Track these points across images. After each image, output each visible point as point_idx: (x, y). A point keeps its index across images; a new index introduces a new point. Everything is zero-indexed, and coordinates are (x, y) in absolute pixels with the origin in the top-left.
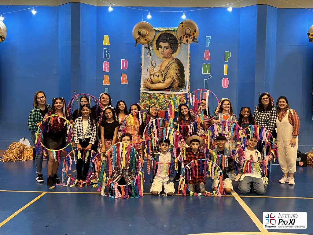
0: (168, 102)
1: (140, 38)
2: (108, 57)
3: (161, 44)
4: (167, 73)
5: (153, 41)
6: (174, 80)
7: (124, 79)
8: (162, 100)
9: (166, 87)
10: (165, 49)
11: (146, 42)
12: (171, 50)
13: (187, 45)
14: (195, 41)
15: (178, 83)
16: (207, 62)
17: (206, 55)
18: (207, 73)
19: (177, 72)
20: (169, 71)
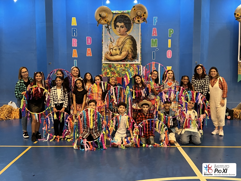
0: (124, 70)
1: (101, 19)
2: (76, 35)
3: (118, 24)
4: (123, 47)
5: (111, 21)
6: (129, 52)
7: (89, 52)
8: (120, 69)
9: (122, 58)
10: (121, 28)
11: (106, 22)
12: (126, 29)
13: (138, 24)
14: (145, 21)
15: (132, 55)
16: (154, 38)
17: (154, 32)
18: (155, 47)
19: (131, 46)
20: (125, 46)
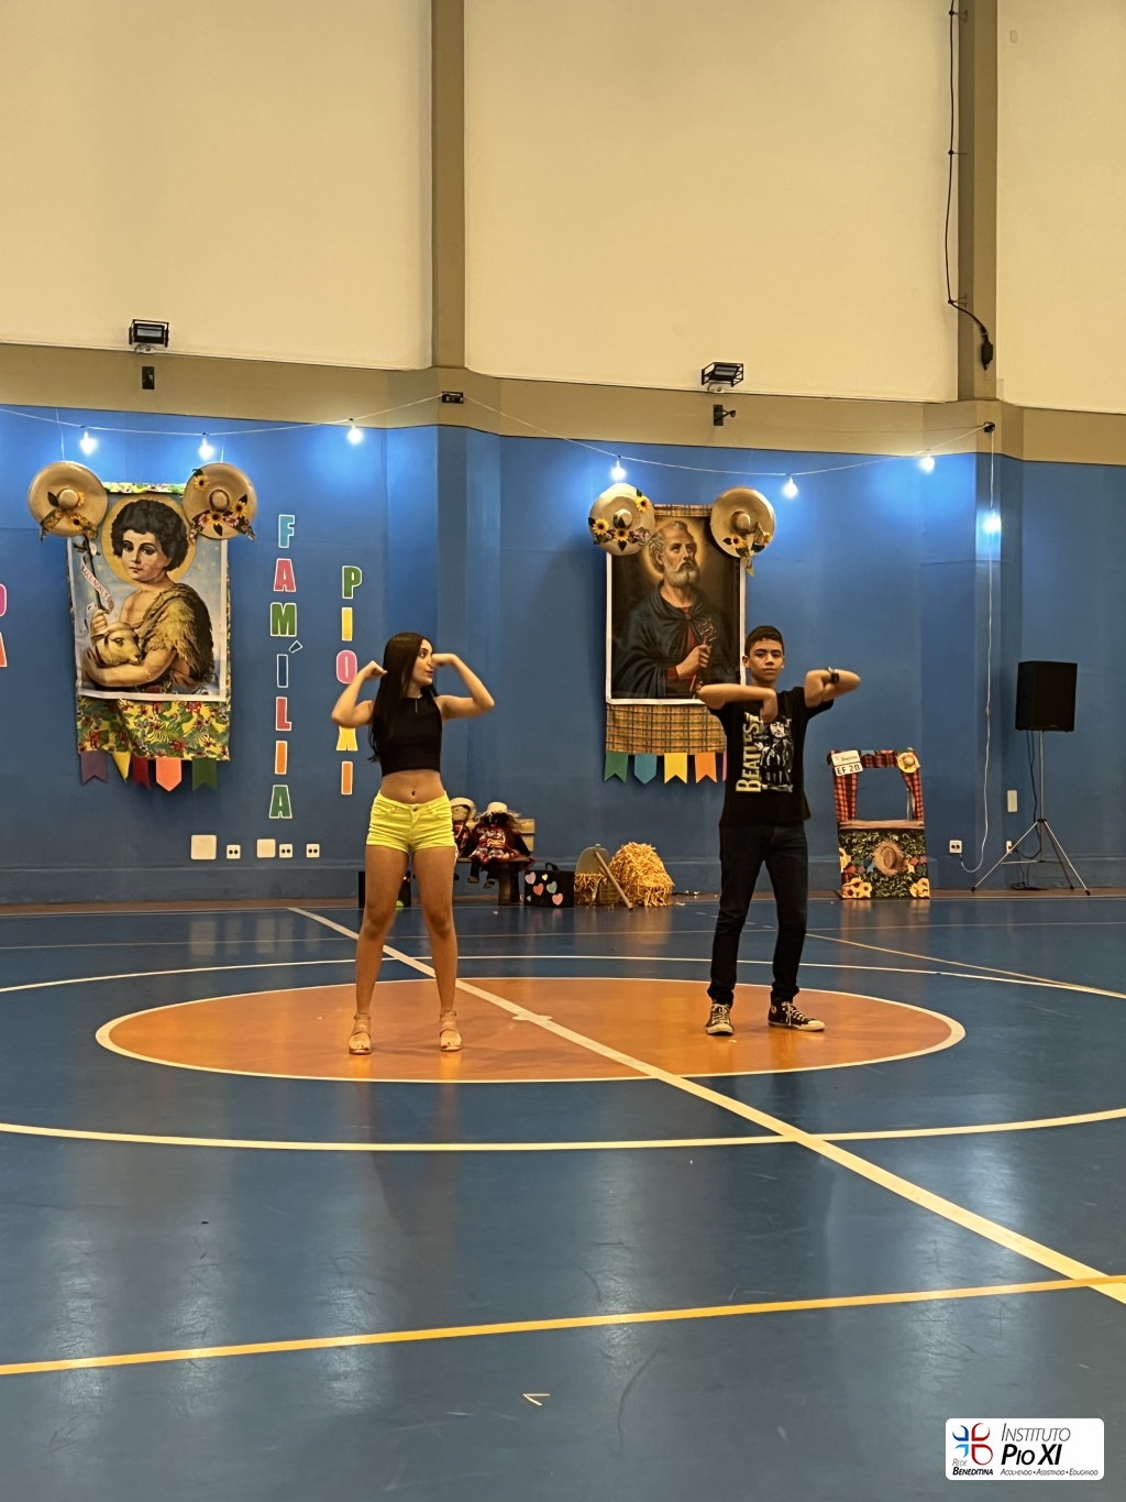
1: (57, 515)
3: (130, 535)
4: (152, 633)
5: (101, 525)
6: (177, 655)
8: (136, 721)
9: (148, 678)
10: (143, 553)
11: (78, 528)
12: (165, 558)
13: (217, 542)
14: (243, 532)
15: (191, 668)
16: (285, 598)
17: (281, 574)
18: (287, 635)
19: (185, 629)
20: (159, 626)
